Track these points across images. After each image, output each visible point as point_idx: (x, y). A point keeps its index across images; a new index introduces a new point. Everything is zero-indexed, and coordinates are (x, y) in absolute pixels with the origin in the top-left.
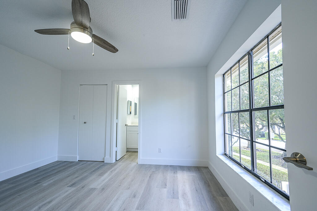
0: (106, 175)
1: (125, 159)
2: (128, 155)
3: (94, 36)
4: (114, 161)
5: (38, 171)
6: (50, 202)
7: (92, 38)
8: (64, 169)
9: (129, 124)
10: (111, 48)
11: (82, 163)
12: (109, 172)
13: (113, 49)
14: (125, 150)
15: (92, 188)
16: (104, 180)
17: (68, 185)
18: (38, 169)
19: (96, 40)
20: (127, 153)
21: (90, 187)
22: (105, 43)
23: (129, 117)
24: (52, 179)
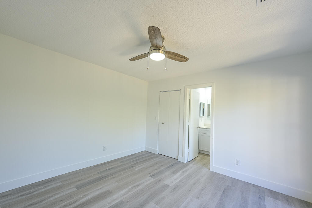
0: (178, 174)
1: (196, 161)
2: (200, 157)
3: (167, 53)
4: (186, 161)
5: (134, 156)
6: (138, 186)
7: (165, 55)
8: (149, 159)
9: (201, 125)
10: (181, 59)
11: (161, 157)
12: (181, 172)
13: (183, 59)
14: (198, 152)
15: (166, 185)
16: (176, 179)
17: (150, 175)
18: (134, 155)
19: (168, 55)
20: (199, 155)
21: (165, 183)
22: (176, 56)
23: (202, 119)
24: (141, 166)
